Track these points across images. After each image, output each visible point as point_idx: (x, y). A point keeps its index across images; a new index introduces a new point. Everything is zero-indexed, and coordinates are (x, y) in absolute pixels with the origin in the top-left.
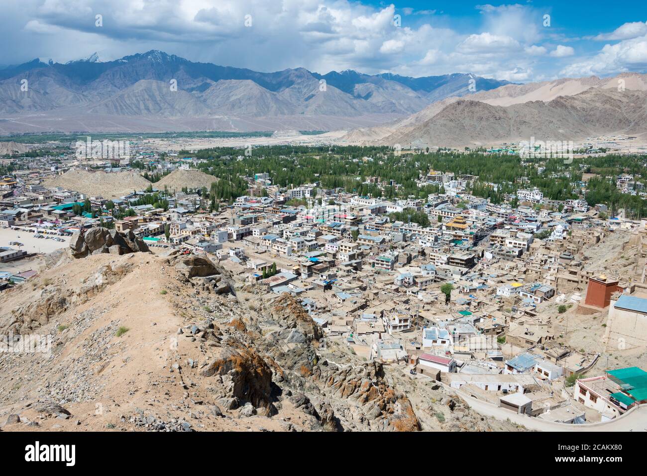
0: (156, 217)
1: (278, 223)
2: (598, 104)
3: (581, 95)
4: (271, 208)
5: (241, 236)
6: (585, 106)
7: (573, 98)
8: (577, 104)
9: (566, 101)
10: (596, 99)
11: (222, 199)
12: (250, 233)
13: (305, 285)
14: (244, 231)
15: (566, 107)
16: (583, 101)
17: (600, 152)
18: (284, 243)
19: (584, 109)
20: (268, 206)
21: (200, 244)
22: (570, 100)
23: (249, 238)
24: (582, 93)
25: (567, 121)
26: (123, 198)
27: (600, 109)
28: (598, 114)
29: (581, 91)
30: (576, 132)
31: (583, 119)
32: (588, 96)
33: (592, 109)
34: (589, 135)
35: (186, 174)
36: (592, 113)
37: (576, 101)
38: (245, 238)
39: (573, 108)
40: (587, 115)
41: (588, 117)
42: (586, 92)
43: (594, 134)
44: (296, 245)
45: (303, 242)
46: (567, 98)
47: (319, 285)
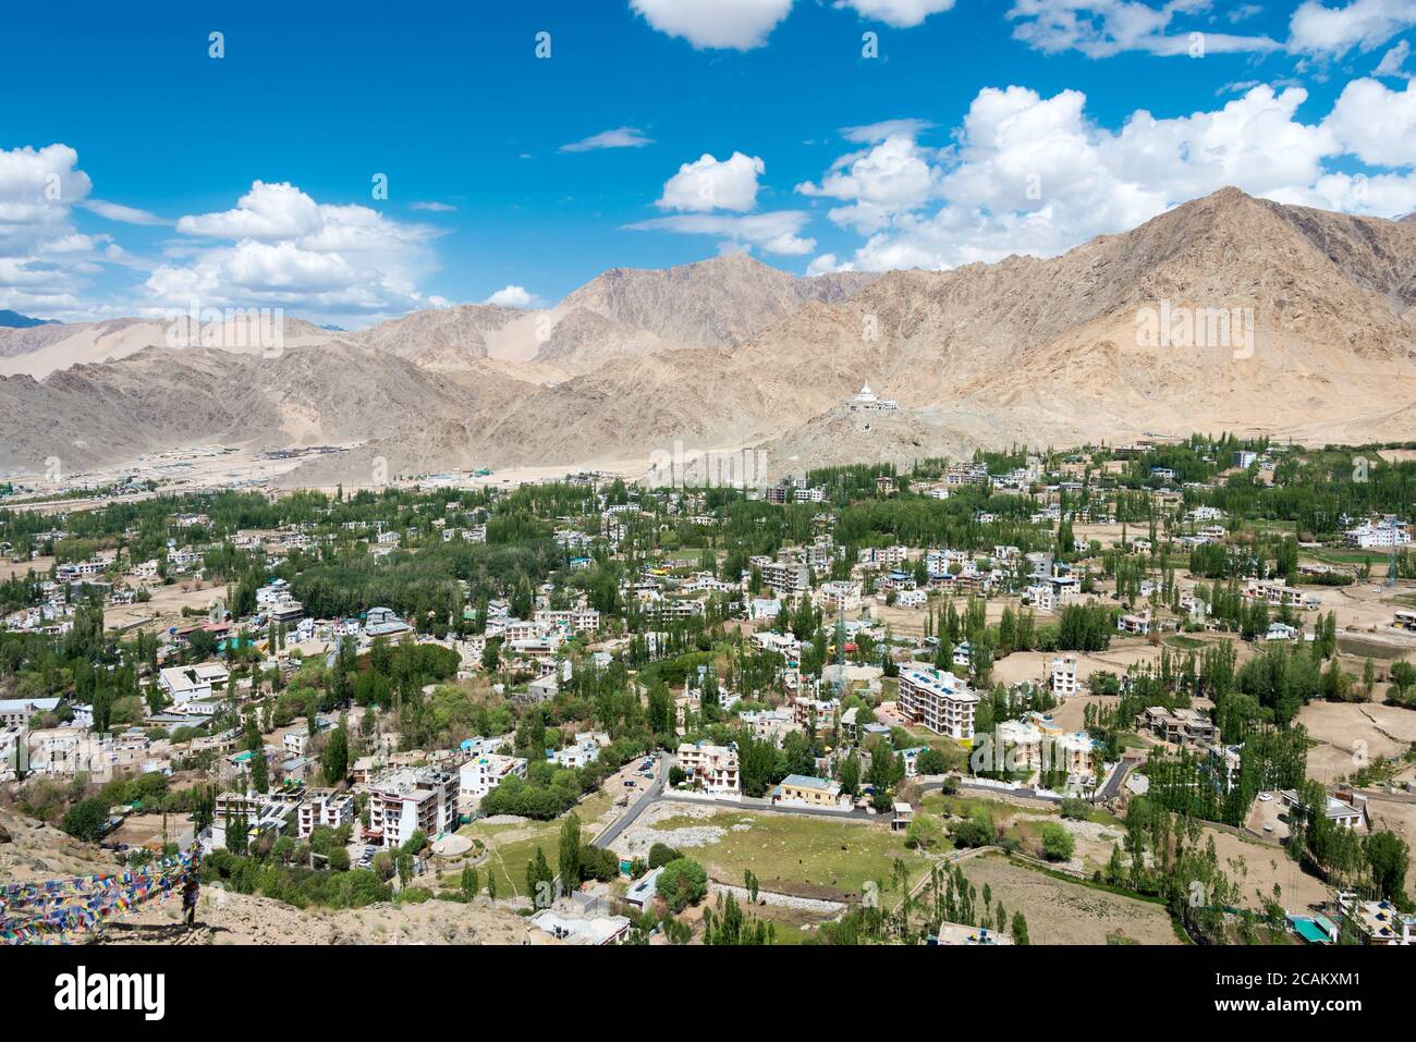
2: (164, 382)
3: (127, 363)
6: (136, 384)
7: (107, 368)
8: (119, 381)
9: (89, 375)
10: (158, 371)
15: (92, 389)
16: (133, 376)
17: (143, 490)
19: (134, 392)
22: (102, 373)
24: (131, 358)
25: (97, 419)
27: (168, 392)
28: (165, 403)
29: (129, 354)
30: (116, 444)
31: (135, 413)
32: (142, 363)
33: (151, 393)
34: (145, 447)
36: (152, 400)
37: (114, 375)
39: (108, 388)
40: (142, 405)
41: (145, 410)
42: (138, 355)
43: (157, 444)
46: (94, 368)
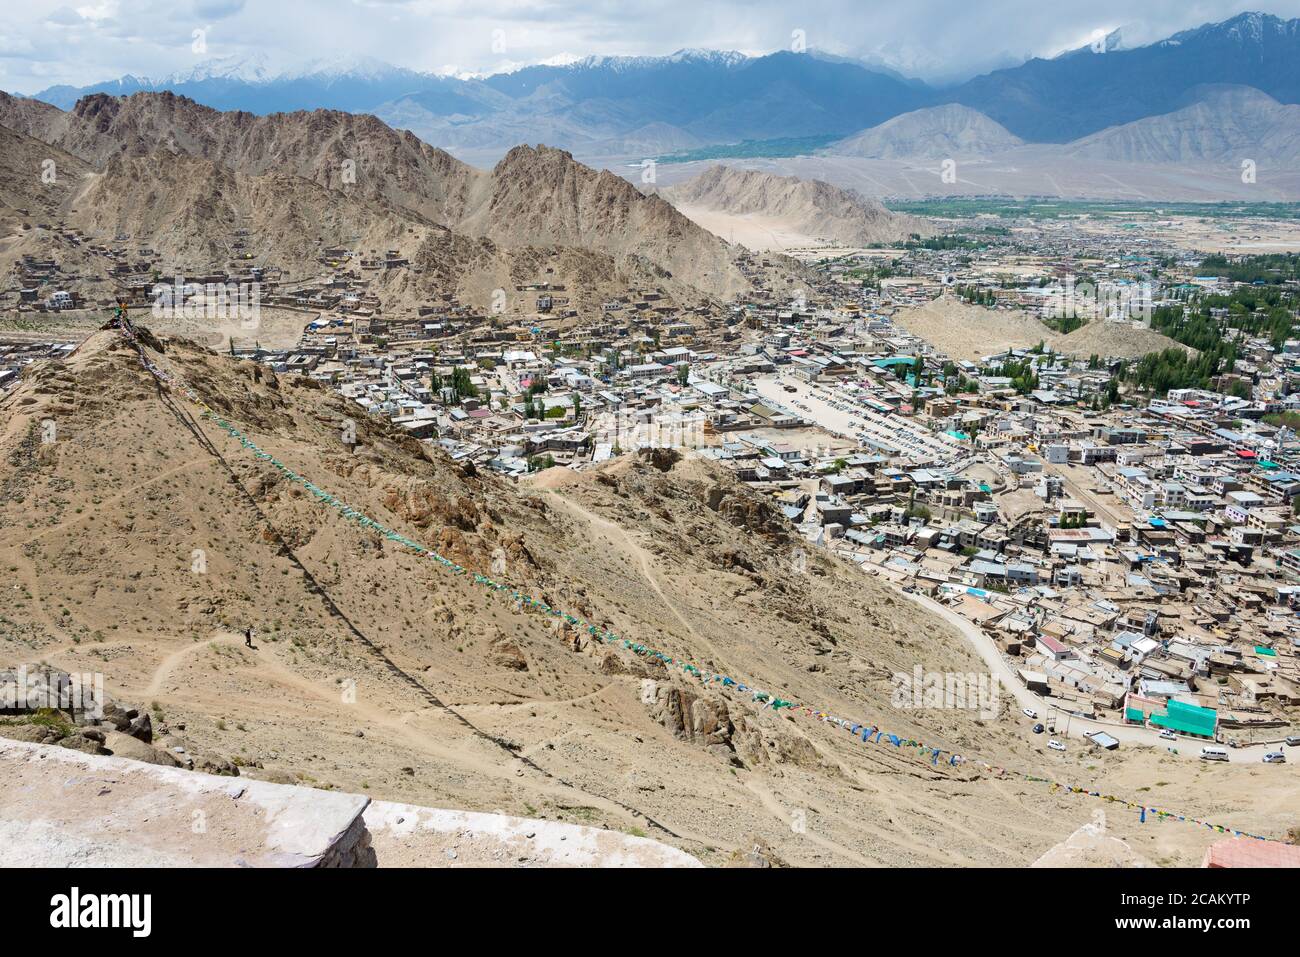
0: (998, 402)
1: (1182, 452)
4: (1199, 423)
5: (1094, 459)
11: (1141, 388)
12: (1112, 458)
13: (1107, 554)
14: (1102, 453)
18: (1147, 486)
20: (1199, 418)
21: (1006, 458)
23: (1105, 466)
26: (985, 359)
35: (1113, 330)
38: (1099, 465)
44: (1165, 495)
45: (1180, 493)
47: (1127, 559)
